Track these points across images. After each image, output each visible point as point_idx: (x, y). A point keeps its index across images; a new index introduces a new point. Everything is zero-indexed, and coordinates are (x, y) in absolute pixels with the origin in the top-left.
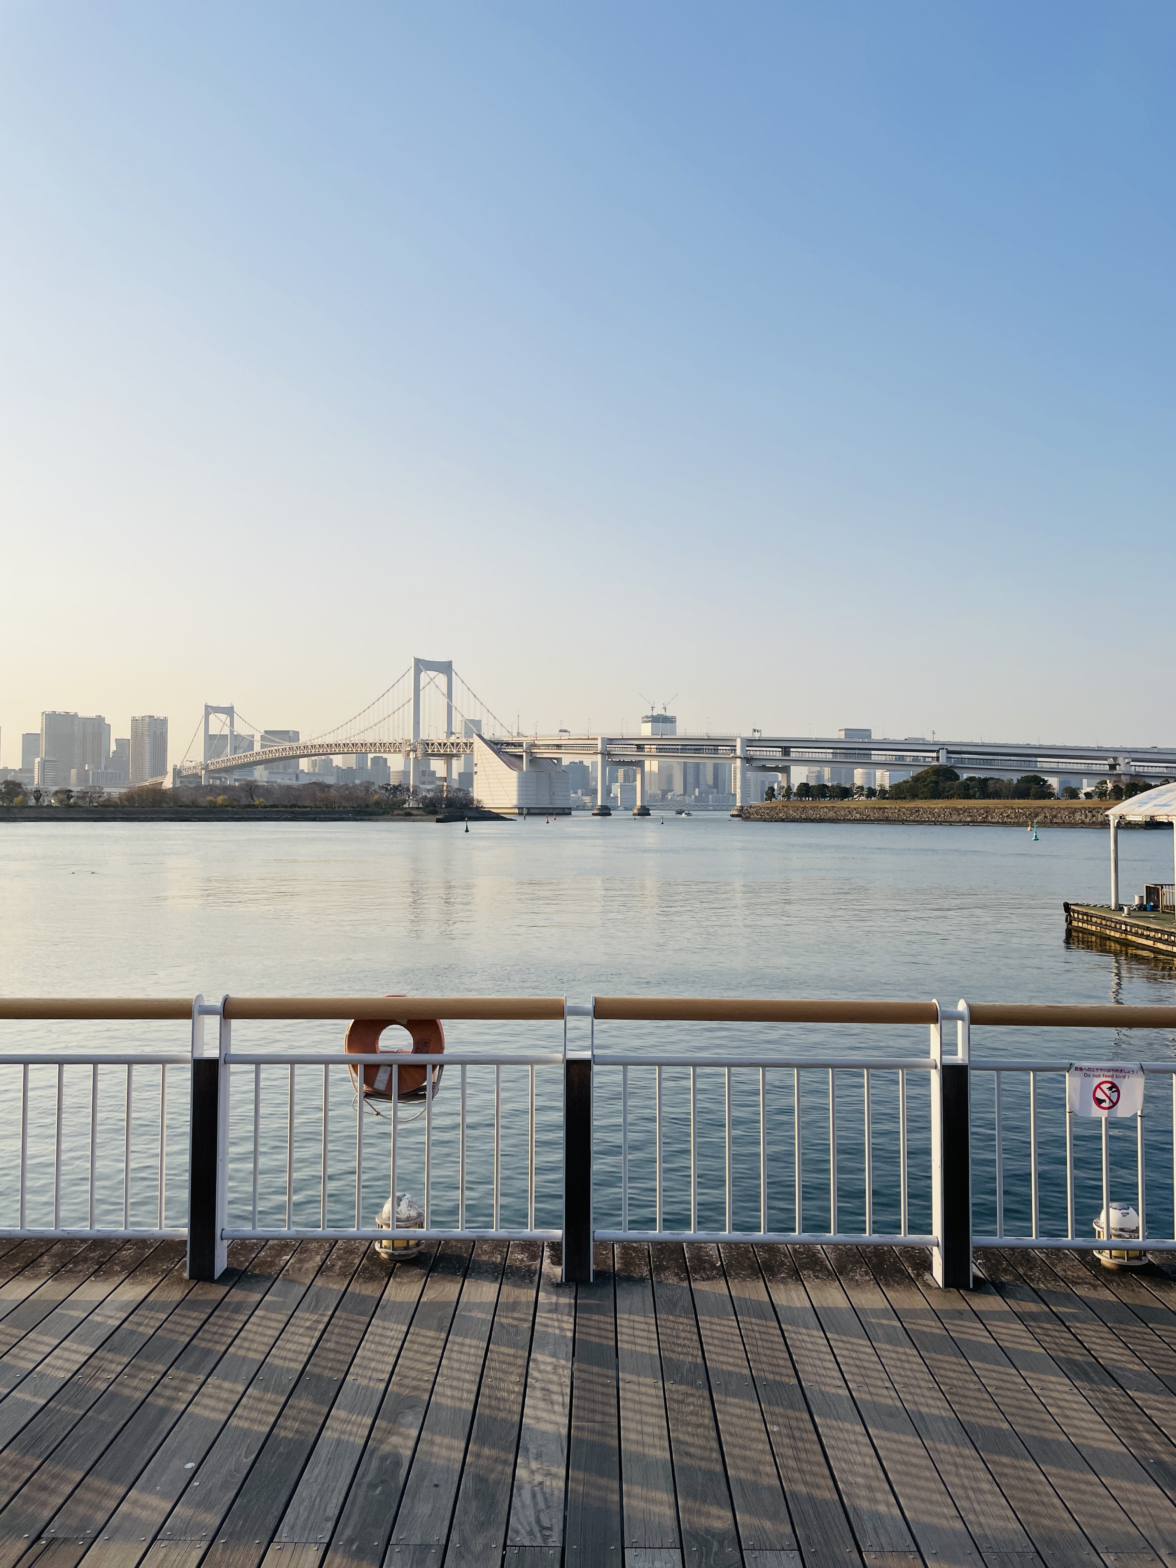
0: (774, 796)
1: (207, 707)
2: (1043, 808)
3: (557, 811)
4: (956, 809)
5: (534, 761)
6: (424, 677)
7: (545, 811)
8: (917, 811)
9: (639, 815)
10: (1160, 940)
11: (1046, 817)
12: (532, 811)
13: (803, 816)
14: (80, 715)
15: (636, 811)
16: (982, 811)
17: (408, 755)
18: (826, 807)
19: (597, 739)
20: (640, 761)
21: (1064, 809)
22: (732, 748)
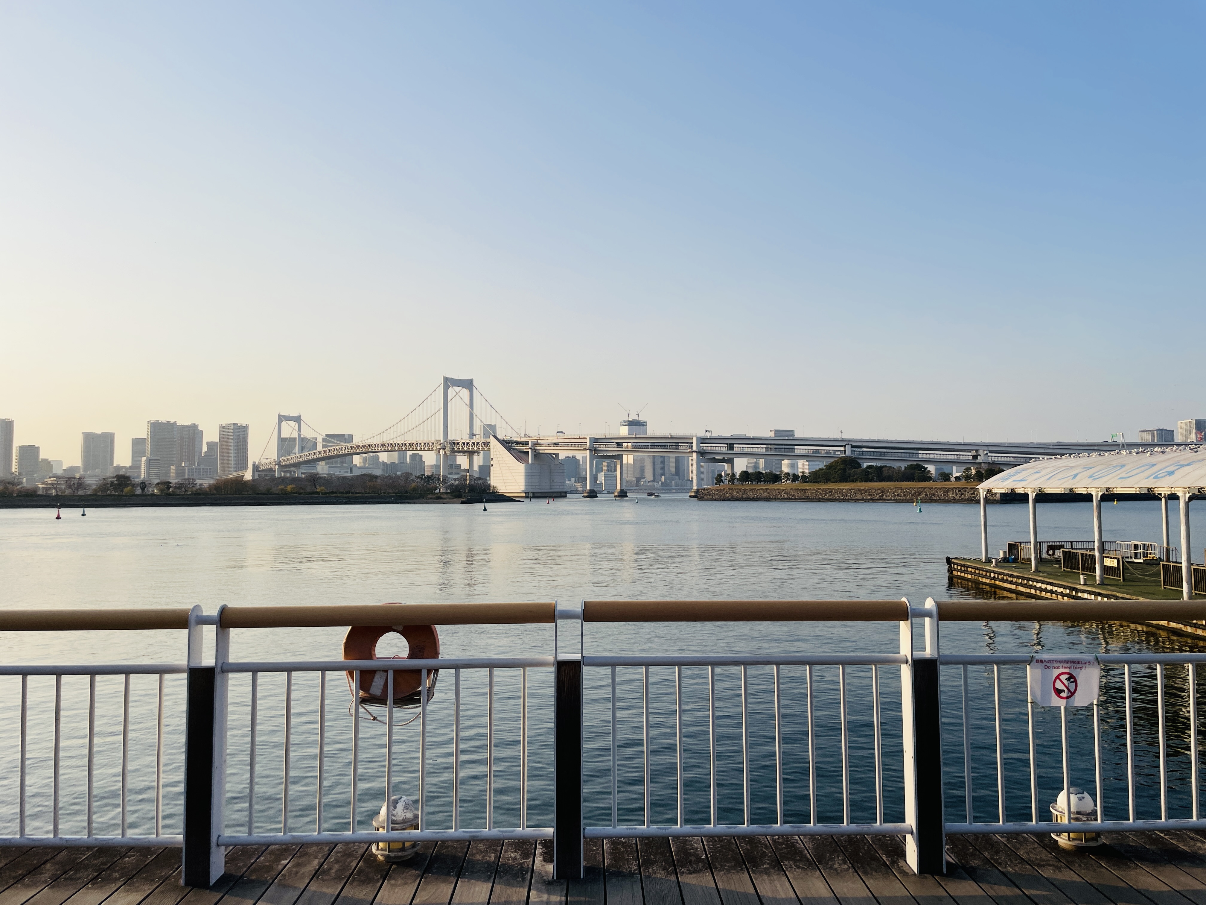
0: (722, 481)
1: (280, 416)
2: (924, 489)
3: (555, 495)
4: (859, 490)
5: (537, 455)
6: (452, 391)
7: (547, 495)
8: (831, 492)
9: (619, 496)
10: (1021, 584)
11: (926, 495)
12: (536, 495)
13: (744, 496)
14: (180, 422)
15: (616, 494)
16: (879, 491)
17: (439, 452)
18: (761, 489)
19: (586, 438)
20: (619, 455)
21: (940, 489)
22: (690, 444)
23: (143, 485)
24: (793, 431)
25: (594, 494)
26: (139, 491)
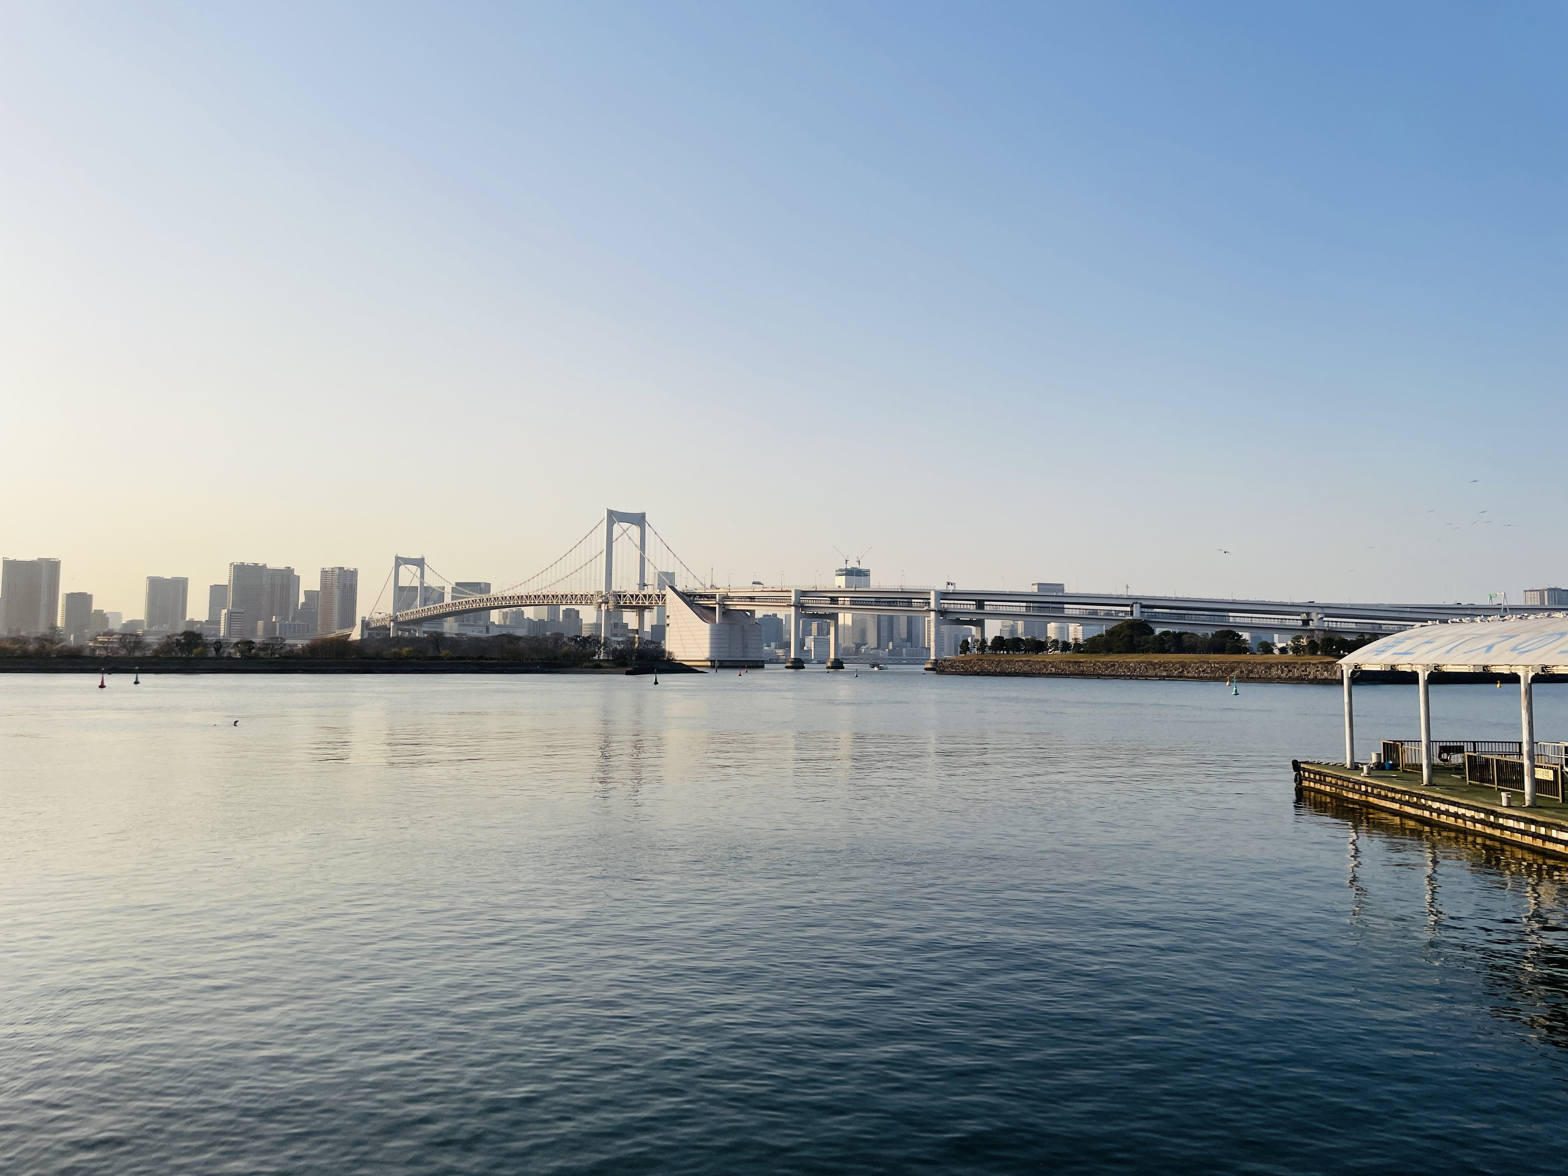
0: (968, 649)
1: (397, 558)
2: (1239, 663)
3: (750, 664)
4: (1151, 664)
5: (727, 613)
6: (617, 528)
7: (738, 664)
9: (832, 668)
11: (1242, 672)
12: (724, 664)
13: (998, 670)
14: (269, 566)
15: (829, 664)
16: (1178, 666)
17: (600, 607)
18: (1021, 661)
19: (790, 591)
20: (833, 614)
21: (1260, 664)
22: (926, 601)
23: (219, 645)
24: (1062, 585)
25: (801, 665)
26: (212, 653)
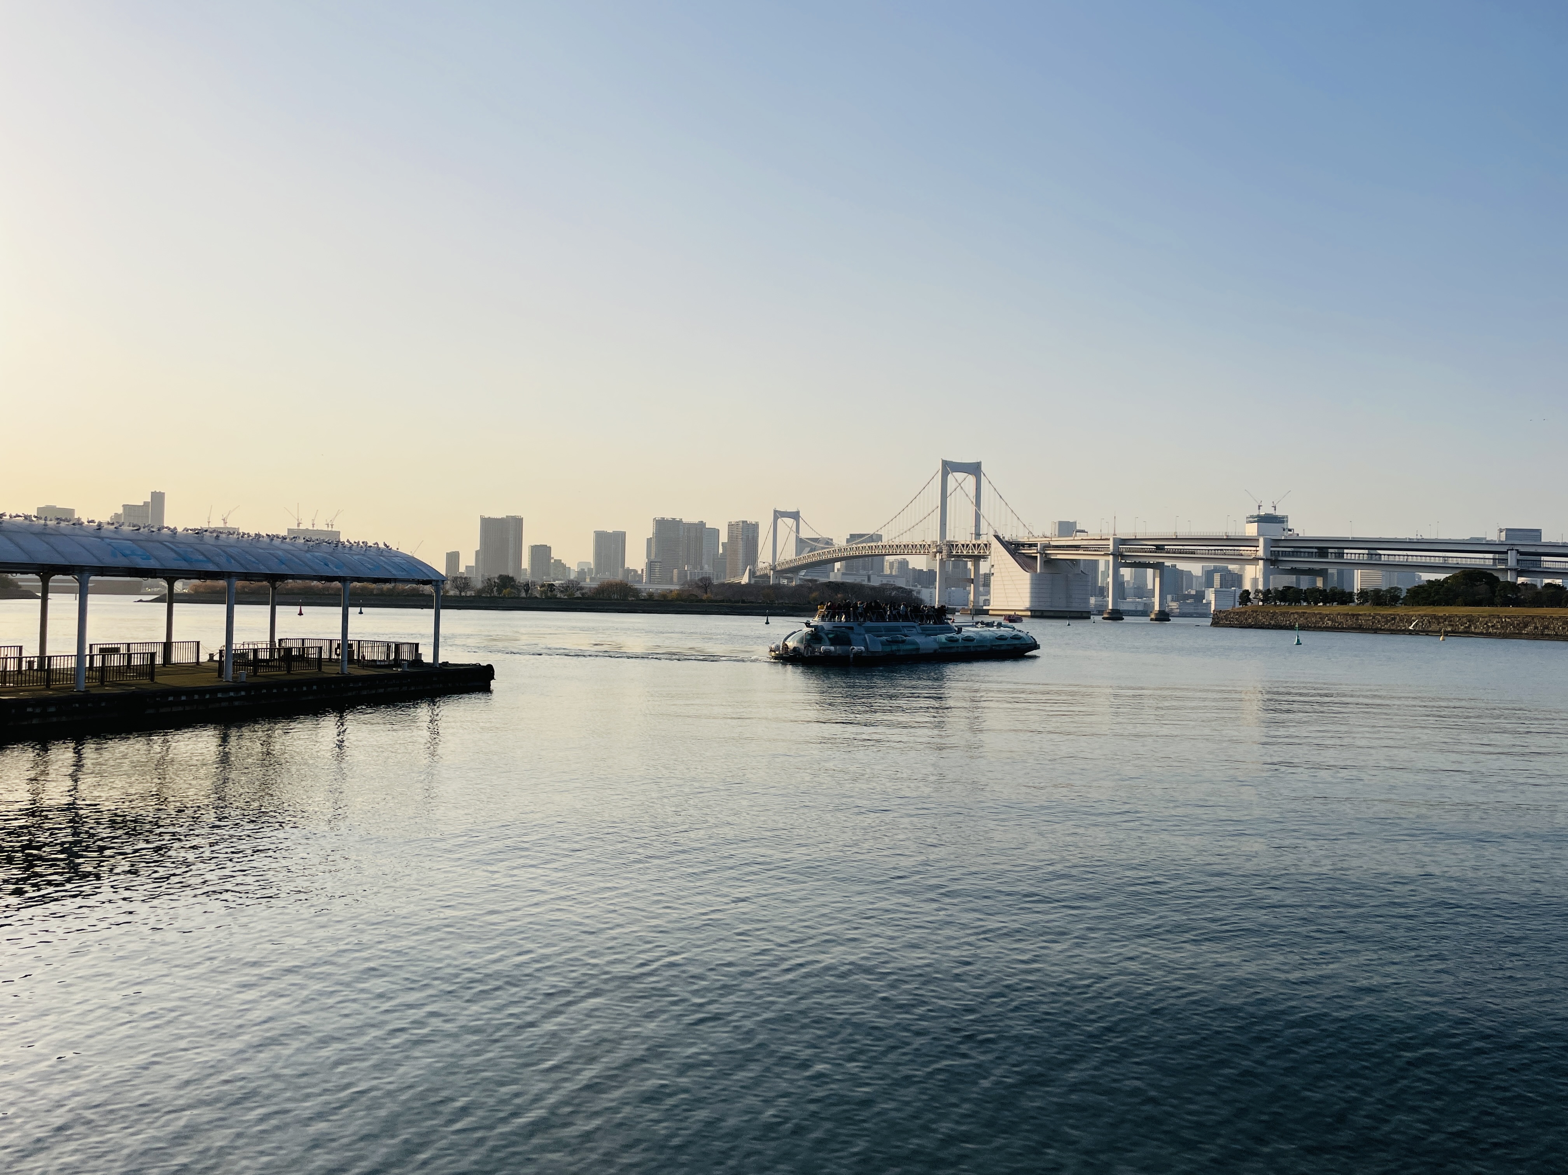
0: (1250, 600)
1: (775, 512)
3: (1072, 615)
5: (1049, 562)
6: (954, 478)
7: (1061, 614)
9: (1156, 620)
12: (1045, 614)
15: (1153, 616)
17: (935, 556)
19: (1109, 539)
20: (1158, 563)
22: (1254, 549)
24: (1539, 531)
25: (1118, 616)
